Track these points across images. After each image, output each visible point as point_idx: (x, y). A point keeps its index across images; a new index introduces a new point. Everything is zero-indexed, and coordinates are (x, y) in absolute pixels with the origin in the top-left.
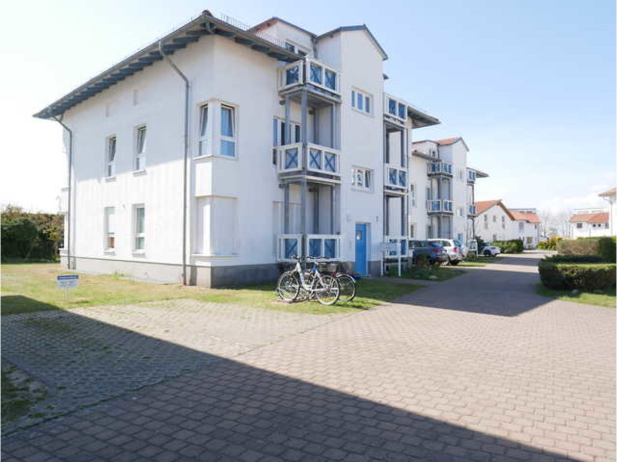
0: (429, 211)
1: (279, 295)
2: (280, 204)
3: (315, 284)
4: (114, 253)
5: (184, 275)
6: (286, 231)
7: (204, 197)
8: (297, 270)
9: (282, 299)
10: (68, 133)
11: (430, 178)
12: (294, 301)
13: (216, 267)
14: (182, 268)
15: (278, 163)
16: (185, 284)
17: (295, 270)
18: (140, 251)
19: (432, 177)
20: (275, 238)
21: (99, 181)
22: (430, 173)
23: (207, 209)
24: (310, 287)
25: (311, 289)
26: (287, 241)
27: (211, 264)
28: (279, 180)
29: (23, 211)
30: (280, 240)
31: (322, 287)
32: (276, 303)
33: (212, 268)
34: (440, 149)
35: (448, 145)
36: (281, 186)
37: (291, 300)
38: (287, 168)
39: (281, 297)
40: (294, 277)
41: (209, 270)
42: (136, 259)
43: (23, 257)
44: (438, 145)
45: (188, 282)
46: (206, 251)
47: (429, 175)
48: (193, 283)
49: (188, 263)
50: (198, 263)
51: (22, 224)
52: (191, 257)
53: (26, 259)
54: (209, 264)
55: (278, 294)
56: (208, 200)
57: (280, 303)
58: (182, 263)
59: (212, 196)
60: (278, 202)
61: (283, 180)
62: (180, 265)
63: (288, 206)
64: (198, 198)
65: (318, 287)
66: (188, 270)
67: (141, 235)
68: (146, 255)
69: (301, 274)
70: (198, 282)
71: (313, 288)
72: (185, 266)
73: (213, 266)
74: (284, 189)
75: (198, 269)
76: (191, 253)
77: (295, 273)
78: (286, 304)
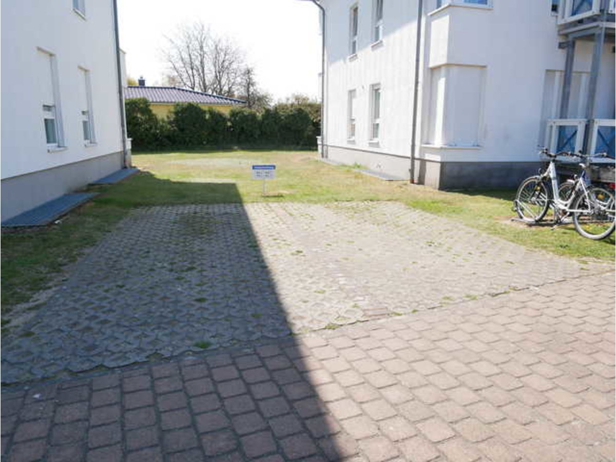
1: (516, 211)
2: (558, 74)
3: (575, 200)
4: (354, 141)
5: (412, 171)
6: (563, 115)
7: (439, 67)
8: (548, 175)
9: (521, 217)
10: (322, 12)
12: (539, 223)
13: (447, 163)
14: (409, 162)
15: (560, 9)
16: (412, 182)
17: (545, 175)
18: (375, 140)
20: (543, 124)
21: (345, 62)
23: (441, 84)
24: (566, 205)
25: (567, 209)
26: (561, 129)
27: (442, 158)
28: (559, 35)
29: (309, 102)
30: (551, 127)
31: (586, 207)
32: (509, 222)
33: (443, 164)
36: (561, 46)
37: (531, 220)
38: (574, 14)
39: (519, 213)
40: (542, 184)
41: (439, 165)
42: (371, 149)
43: (298, 144)
45: (416, 180)
46: (438, 141)
48: (421, 182)
49: (417, 155)
50: (427, 157)
51: (296, 112)
52: (421, 148)
53: (300, 147)
54: (438, 158)
55: (515, 209)
56: (443, 70)
57: (514, 224)
58: (409, 155)
59: (448, 65)
60: (554, 71)
61: (566, 35)
62: (409, 158)
63: (570, 76)
64: (433, 69)
65: (579, 207)
66: (417, 164)
67: (378, 121)
68: (381, 144)
69: (554, 183)
70: (427, 181)
71: (572, 207)
72: (413, 159)
73: (443, 160)
74: (566, 49)
75: (428, 164)
76: (422, 142)
77: (545, 178)
78: (522, 227)
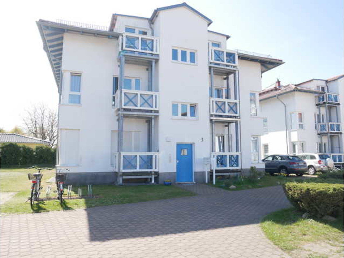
0: (318, 132)
11: (318, 107)
19: (319, 106)
22: (318, 103)
34: (328, 84)
35: (334, 80)
44: (327, 82)
47: (317, 105)
